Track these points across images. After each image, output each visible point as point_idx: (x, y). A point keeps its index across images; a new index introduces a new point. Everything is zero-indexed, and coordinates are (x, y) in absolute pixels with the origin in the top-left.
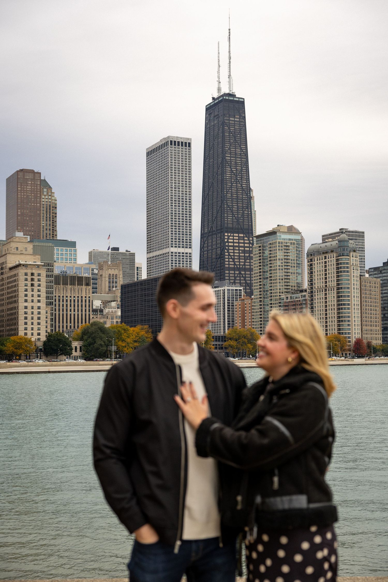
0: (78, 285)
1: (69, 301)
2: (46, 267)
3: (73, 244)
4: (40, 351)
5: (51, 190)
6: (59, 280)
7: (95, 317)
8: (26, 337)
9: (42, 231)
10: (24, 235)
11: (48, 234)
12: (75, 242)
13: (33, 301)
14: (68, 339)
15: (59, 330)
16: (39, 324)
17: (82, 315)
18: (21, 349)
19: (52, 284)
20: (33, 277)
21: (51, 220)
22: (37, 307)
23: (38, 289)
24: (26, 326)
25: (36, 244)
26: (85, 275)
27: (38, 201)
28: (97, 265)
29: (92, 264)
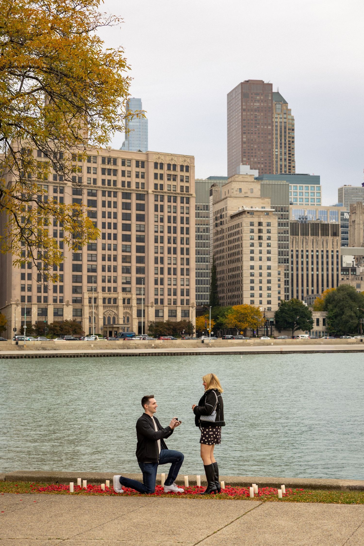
0: (323, 235)
1: (310, 257)
2: (279, 213)
3: (315, 180)
4: (270, 325)
5: (287, 107)
6: (297, 229)
7: (345, 278)
8: (252, 306)
9: (274, 163)
10: (251, 168)
11: (283, 166)
12: (319, 176)
13: (260, 259)
14: (307, 308)
15: (298, 297)
16: (269, 289)
17: (328, 275)
18: (245, 323)
19: (287, 235)
20: (261, 227)
21: (287, 147)
22: (266, 267)
23: (268, 244)
24: (252, 292)
25: (265, 182)
26: (331, 221)
27: (270, 121)
28: (349, 208)
29: (342, 205)
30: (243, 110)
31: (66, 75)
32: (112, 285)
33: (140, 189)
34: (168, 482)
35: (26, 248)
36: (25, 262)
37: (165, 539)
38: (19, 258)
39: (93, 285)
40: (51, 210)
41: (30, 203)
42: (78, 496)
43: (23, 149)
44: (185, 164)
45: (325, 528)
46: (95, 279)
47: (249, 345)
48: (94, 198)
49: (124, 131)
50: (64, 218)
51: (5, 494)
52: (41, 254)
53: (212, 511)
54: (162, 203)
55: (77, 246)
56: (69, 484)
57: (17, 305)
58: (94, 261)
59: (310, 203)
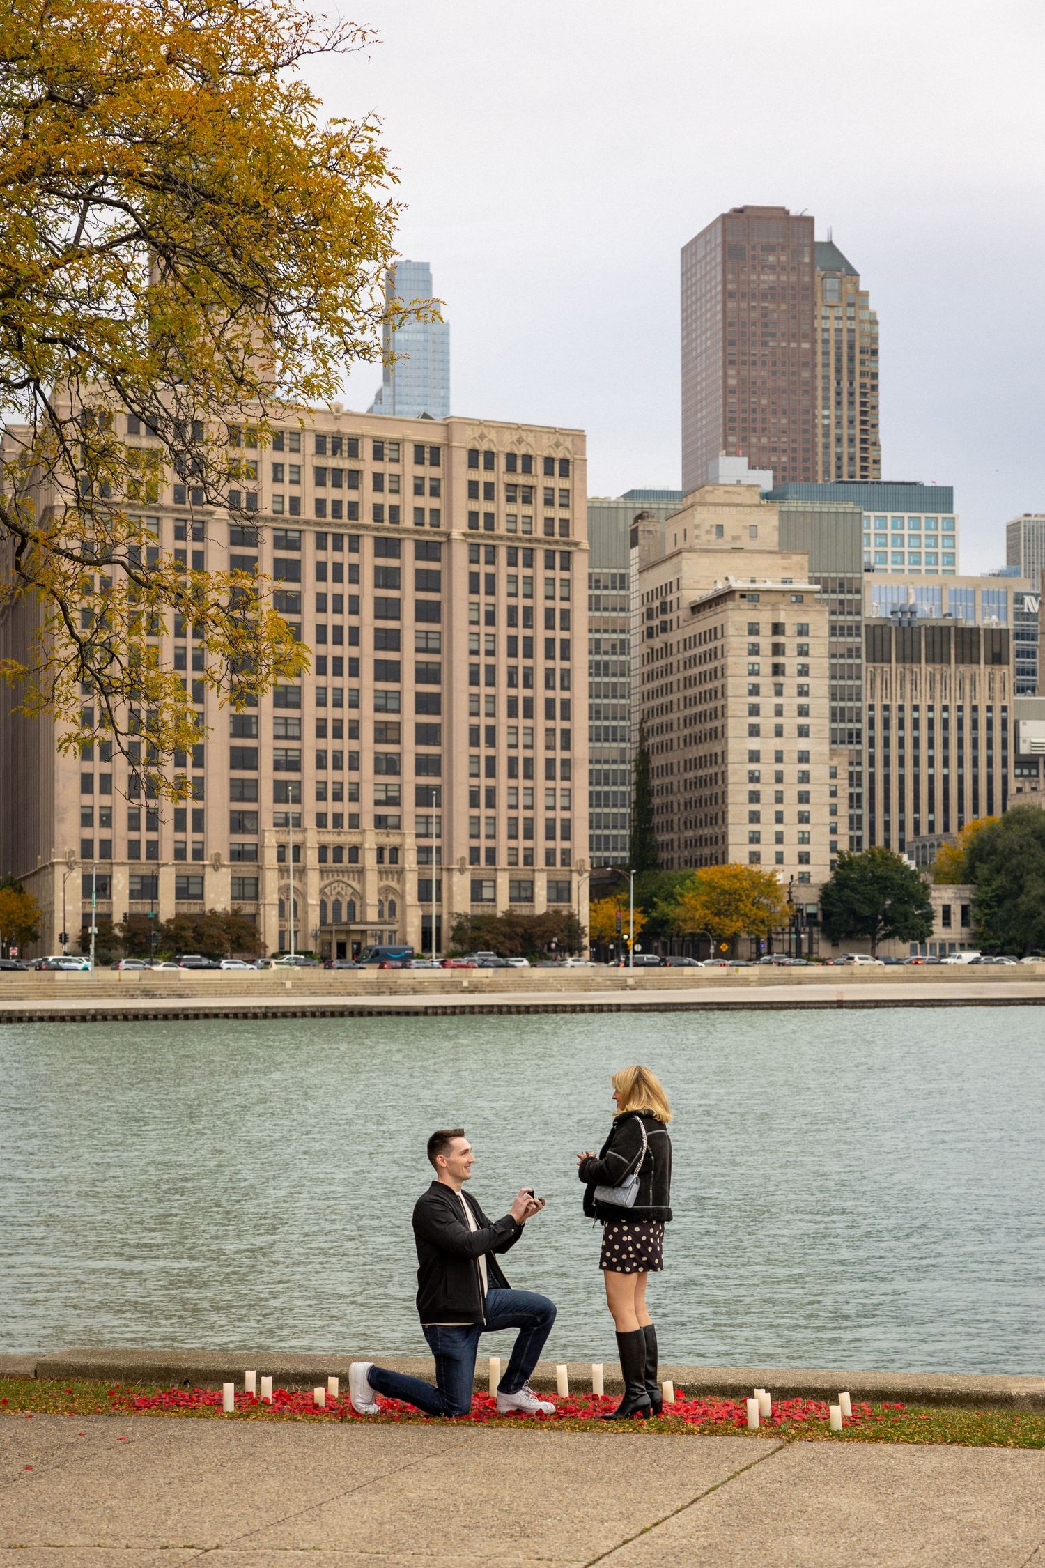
0: (961, 660)
1: (924, 725)
2: (834, 596)
3: (940, 499)
4: (808, 924)
5: (856, 284)
6: (886, 644)
7: (1027, 788)
8: (755, 868)
9: (820, 450)
10: (752, 467)
11: (845, 459)
12: (951, 489)
13: (779, 732)
14: (914, 876)
15: (887, 842)
16: (804, 818)
17: (976, 779)
18: (734, 918)
19: (858, 661)
20: (781, 639)
21: (858, 404)
22: (795, 756)
23: (800, 686)
24: (755, 827)
25: (793, 505)
26: (986, 621)
27: (805, 328)
28: (1038, 581)
29: (1017, 573)
30: (728, 295)
31: (209, 197)
32: (346, 807)
33: (427, 527)
34: (510, 1382)
35: (94, 702)
36: (92, 741)
37: (499, 1550)
38: (74, 729)
39: (291, 808)
40: (165, 588)
41: (107, 570)
42: (248, 1424)
43: (87, 413)
44: (558, 454)
45: (968, 1518)
46: (296, 792)
47: (745, 982)
48: (293, 555)
49: (379, 358)
50: (204, 612)
51: (36, 1416)
52: (138, 718)
53: (638, 1467)
54: (490, 569)
55: (244, 695)
56: (221, 1388)
57: (70, 866)
58: (293, 738)
59: (923, 567)
